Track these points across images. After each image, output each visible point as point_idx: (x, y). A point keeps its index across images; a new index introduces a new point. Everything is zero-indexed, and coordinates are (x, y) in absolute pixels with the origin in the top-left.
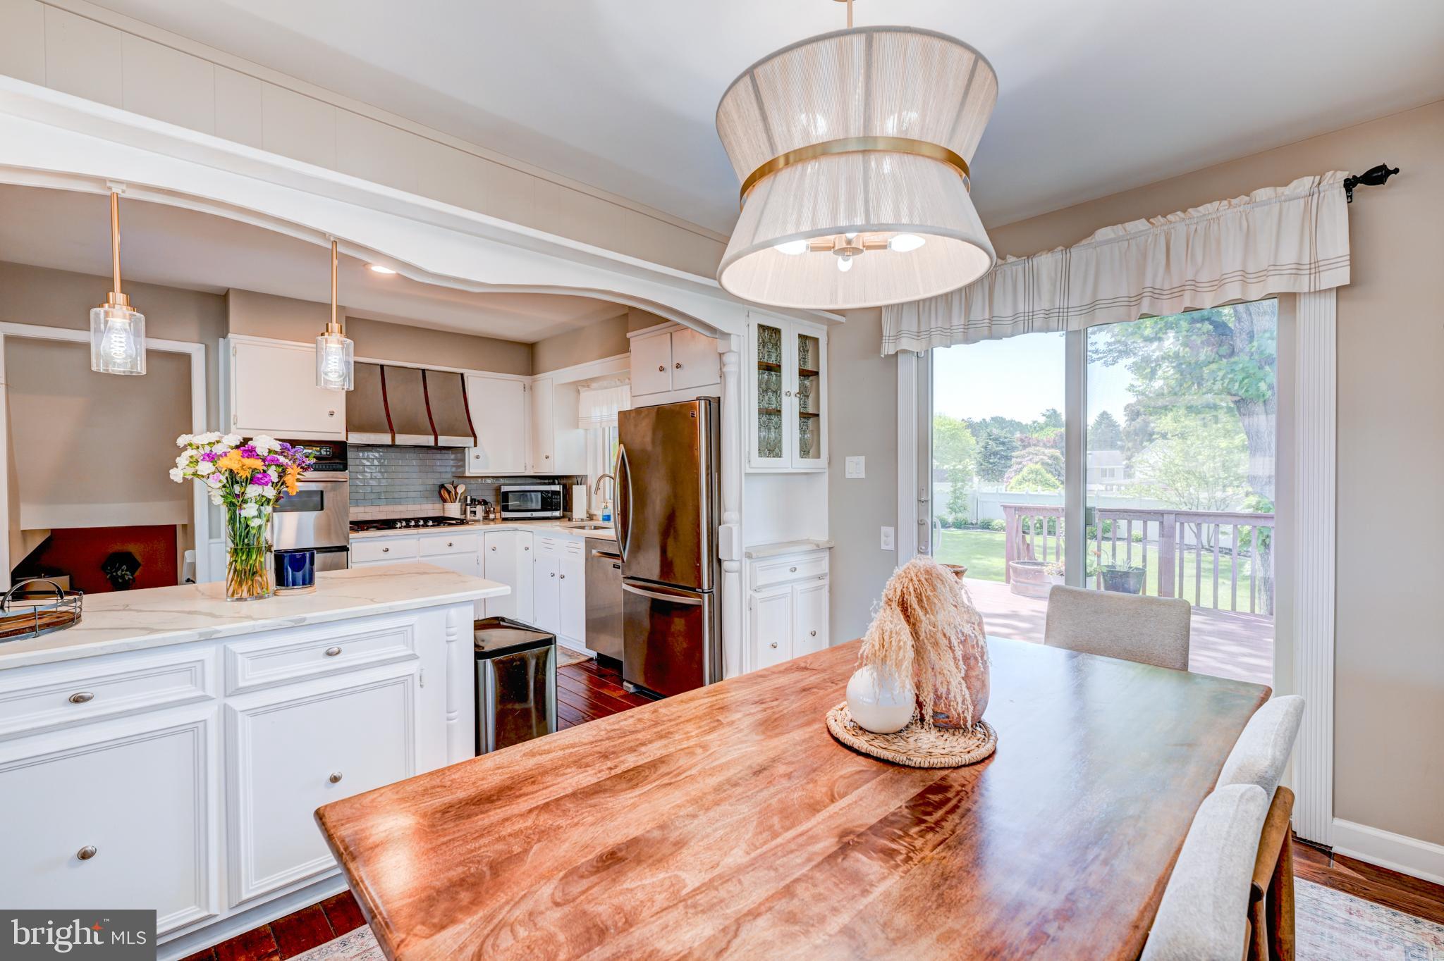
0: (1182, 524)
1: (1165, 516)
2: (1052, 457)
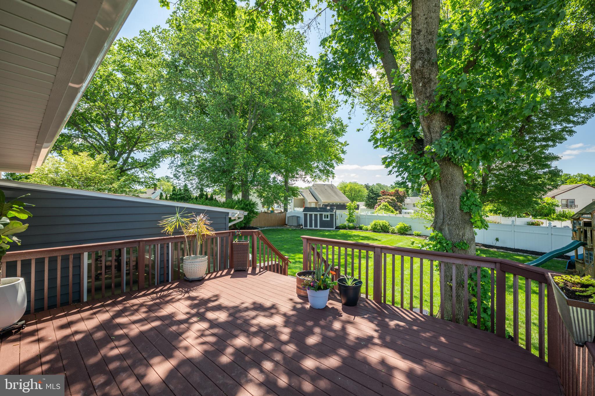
0: (385, 255)
1: (376, 249)
2: (392, 200)
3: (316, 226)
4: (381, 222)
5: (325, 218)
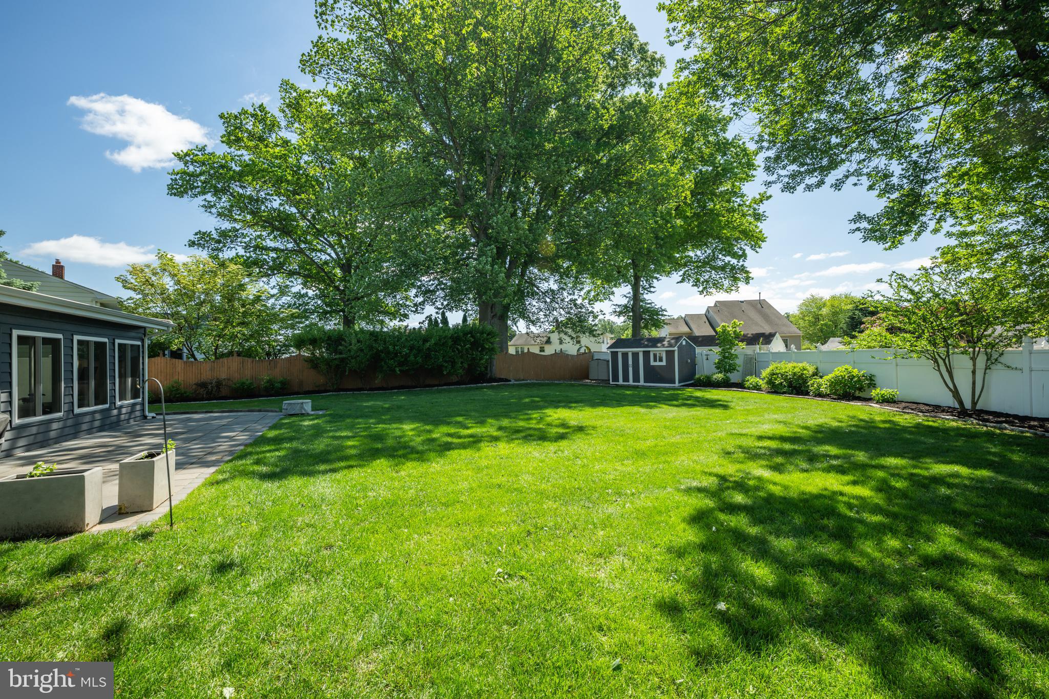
3: (636, 379)
4: (788, 367)
5: (655, 360)
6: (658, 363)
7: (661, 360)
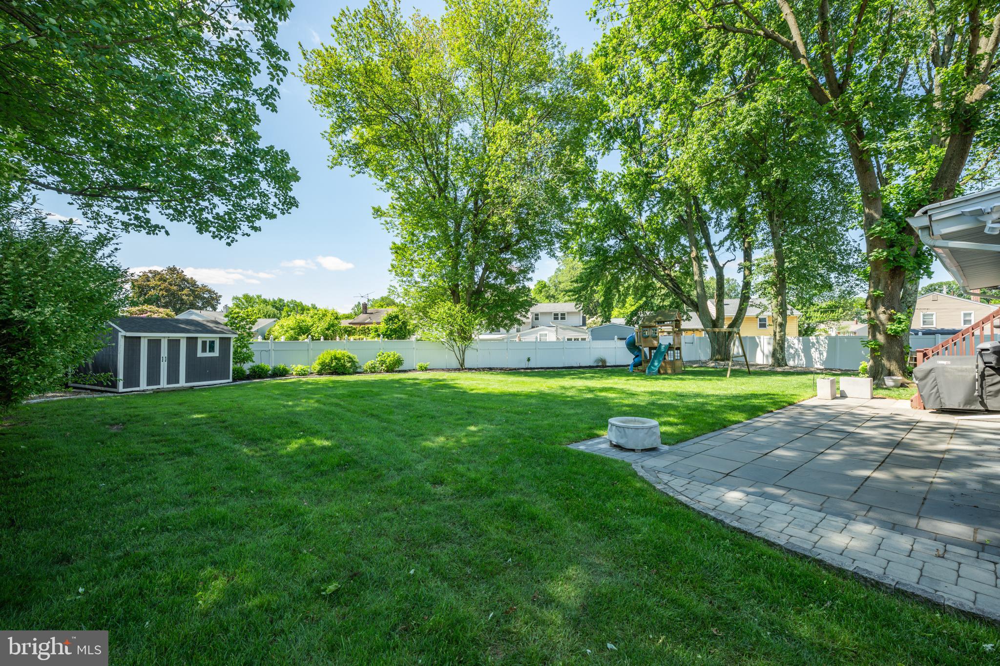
3: (173, 378)
6: (208, 354)
7: (212, 349)
